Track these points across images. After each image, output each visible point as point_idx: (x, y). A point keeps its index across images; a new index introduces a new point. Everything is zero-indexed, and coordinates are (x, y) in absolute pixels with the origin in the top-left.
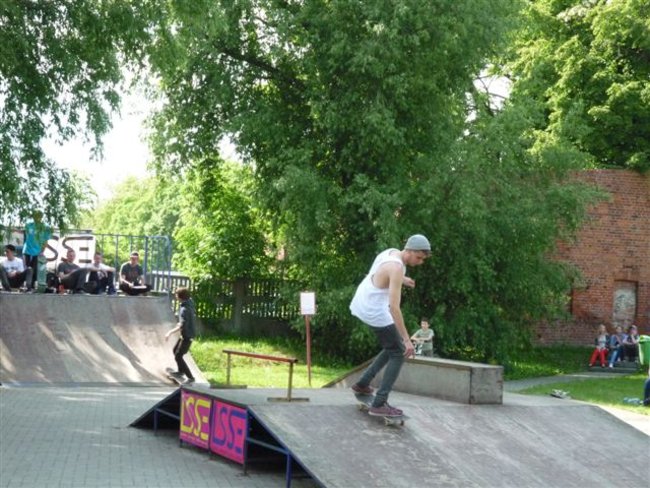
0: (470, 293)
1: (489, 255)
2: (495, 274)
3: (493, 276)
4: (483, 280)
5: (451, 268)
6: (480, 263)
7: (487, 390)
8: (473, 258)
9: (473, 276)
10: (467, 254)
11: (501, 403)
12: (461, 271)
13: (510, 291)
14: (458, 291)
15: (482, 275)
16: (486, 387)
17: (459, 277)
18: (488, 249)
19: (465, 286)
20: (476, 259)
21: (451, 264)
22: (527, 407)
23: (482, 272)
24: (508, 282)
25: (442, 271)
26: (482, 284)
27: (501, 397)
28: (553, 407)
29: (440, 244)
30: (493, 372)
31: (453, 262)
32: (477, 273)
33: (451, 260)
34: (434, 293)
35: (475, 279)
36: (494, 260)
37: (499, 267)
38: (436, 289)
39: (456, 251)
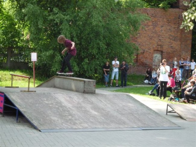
0: (97, 54)
1: (105, 40)
2: (106, 47)
3: (105, 48)
4: (102, 49)
5: (90, 45)
6: (101, 43)
7: (90, 88)
8: (98, 41)
9: (98, 47)
10: (96, 40)
11: (95, 93)
12: (94, 46)
13: (112, 54)
14: (92, 53)
15: (102, 48)
16: (89, 87)
17: (93, 48)
18: (104, 38)
19: (95, 51)
20: (99, 41)
21: (90, 43)
22: (104, 94)
23: (101, 47)
24: (111, 50)
25: (86, 46)
26: (101, 51)
27: (95, 91)
28: (113, 95)
29: (85, 36)
30: (92, 82)
31: (91, 42)
32: (100, 47)
33: (90, 41)
34: (83, 54)
35: (99, 49)
36: (106, 41)
37: (108, 45)
38: (83, 52)
39: (92, 38)
